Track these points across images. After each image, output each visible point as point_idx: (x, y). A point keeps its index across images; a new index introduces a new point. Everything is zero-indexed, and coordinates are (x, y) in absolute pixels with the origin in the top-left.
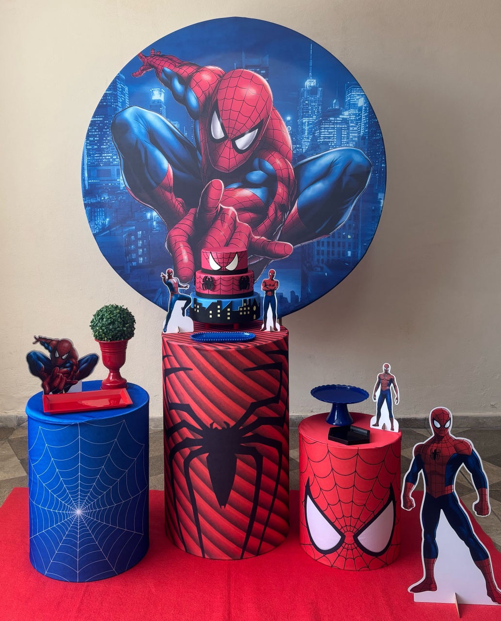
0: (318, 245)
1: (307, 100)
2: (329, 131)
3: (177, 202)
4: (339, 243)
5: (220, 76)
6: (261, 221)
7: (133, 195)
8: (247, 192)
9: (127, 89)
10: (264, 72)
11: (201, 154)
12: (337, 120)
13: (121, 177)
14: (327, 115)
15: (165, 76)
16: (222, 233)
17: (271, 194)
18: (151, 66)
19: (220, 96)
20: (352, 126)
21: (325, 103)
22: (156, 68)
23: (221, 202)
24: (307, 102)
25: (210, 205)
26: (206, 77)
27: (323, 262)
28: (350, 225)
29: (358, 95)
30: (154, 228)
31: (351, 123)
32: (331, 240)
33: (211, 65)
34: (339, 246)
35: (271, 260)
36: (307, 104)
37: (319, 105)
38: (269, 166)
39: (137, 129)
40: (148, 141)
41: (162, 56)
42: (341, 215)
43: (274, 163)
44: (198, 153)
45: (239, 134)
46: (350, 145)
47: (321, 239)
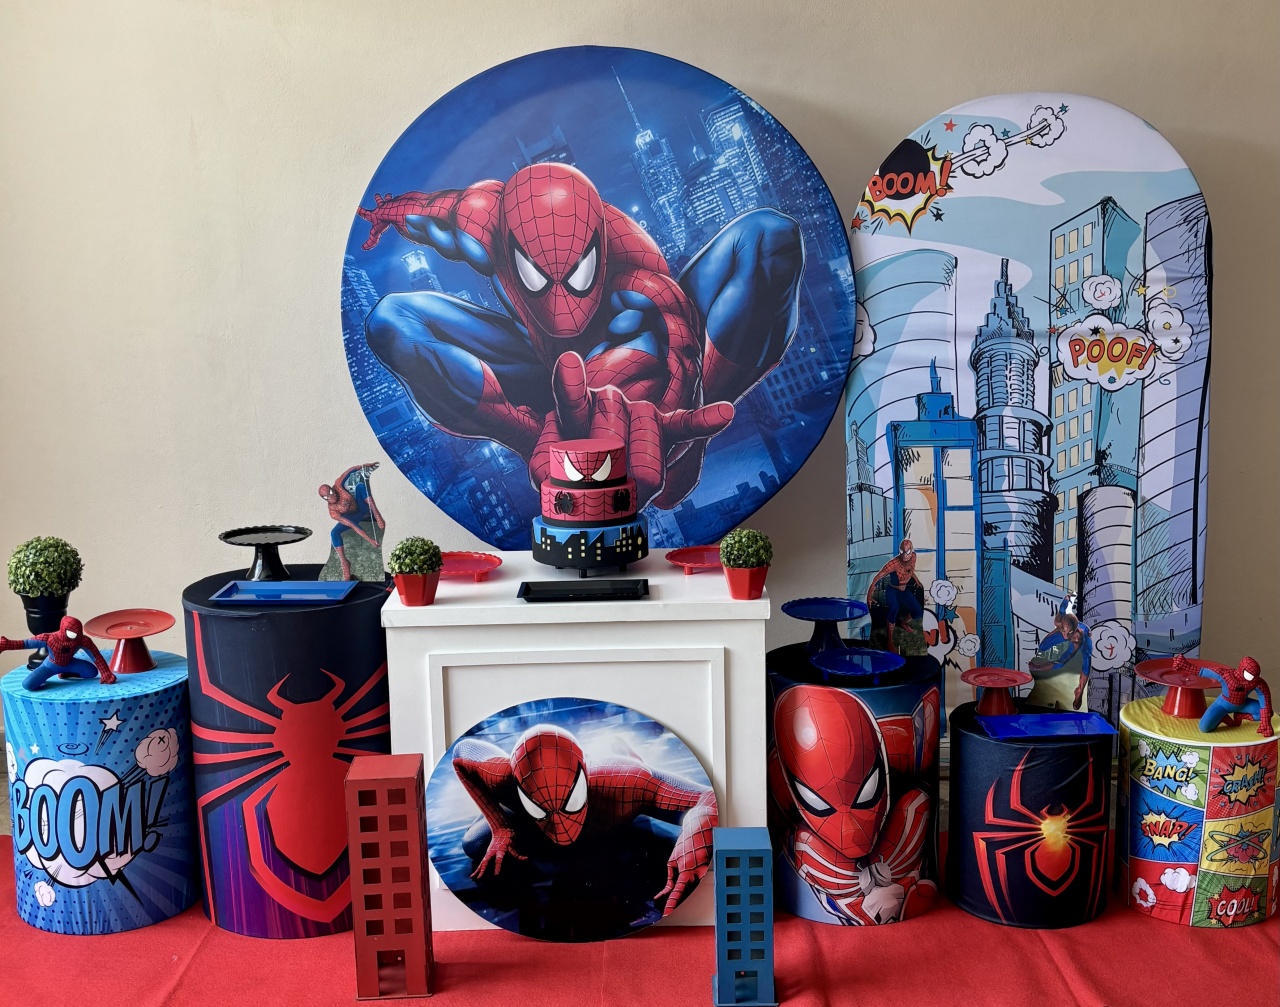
0: (770, 384)
1: (650, 168)
2: (707, 199)
3: (520, 413)
4: (801, 366)
5: (497, 192)
6: (664, 387)
7: (447, 430)
8: (622, 352)
9: (364, 273)
10: (564, 155)
11: (524, 325)
12: (712, 178)
13: (418, 412)
14: (692, 176)
15: (414, 227)
16: (612, 431)
17: (661, 338)
18: (386, 222)
19: (513, 222)
20: (739, 177)
21: (680, 158)
22: (395, 222)
23: (589, 385)
24: (652, 171)
25: (574, 396)
26: (477, 203)
27: (789, 408)
28: (805, 332)
29: (728, 122)
30: (504, 468)
31: (736, 172)
32: (786, 368)
33: (478, 181)
34: (802, 370)
35: (707, 439)
36: (654, 174)
37: (672, 167)
38: (637, 297)
39: (407, 327)
40: (434, 339)
41: (396, 199)
42: (786, 322)
43: (645, 288)
44: (518, 324)
45: (568, 268)
46: (750, 207)
47: (770, 372)
